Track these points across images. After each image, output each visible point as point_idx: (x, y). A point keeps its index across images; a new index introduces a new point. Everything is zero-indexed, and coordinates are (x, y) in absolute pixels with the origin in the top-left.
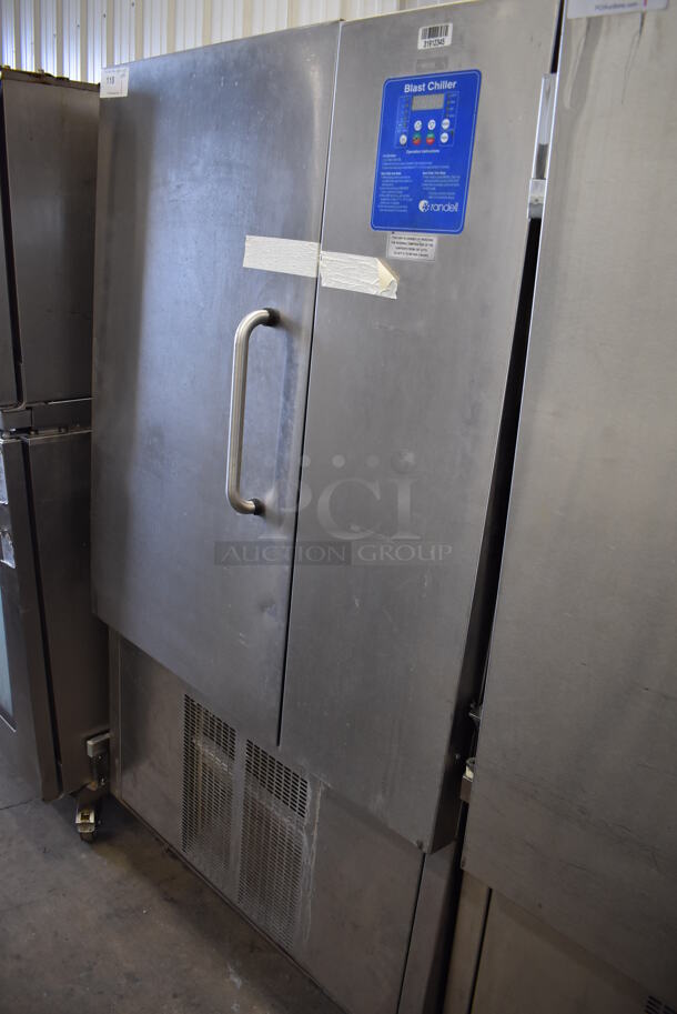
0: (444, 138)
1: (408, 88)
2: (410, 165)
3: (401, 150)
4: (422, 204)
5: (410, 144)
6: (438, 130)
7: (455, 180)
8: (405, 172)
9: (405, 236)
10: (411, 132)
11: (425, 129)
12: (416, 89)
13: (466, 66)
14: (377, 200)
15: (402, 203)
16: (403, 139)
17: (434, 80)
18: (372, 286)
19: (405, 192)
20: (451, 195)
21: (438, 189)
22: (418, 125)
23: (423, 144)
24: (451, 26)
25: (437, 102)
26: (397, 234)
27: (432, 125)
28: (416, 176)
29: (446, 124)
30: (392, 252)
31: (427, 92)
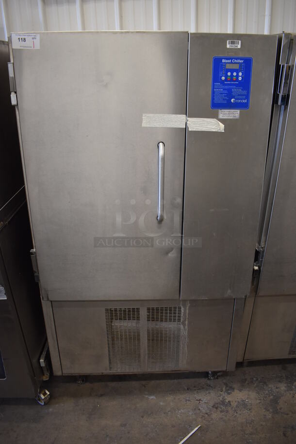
0: (240, 79)
1: (224, 61)
2: (226, 87)
3: (222, 82)
4: (232, 100)
5: (226, 80)
6: (237, 76)
7: (245, 92)
8: (224, 89)
9: (226, 111)
10: (226, 76)
11: (232, 75)
12: (227, 61)
13: (247, 56)
14: (213, 99)
15: (224, 100)
16: (223, 78)
17: (234, 59)
18: (213, 129)
19: (225, 96)
20: (244, 97)
21: (239, 95)
22: (229, 74)
23: (232, 80)
24: (240, 42)
25: (237, 67)
26: (223, 110)
27: (235, 74)
28: (230, 91)
29: (240, 74)
30: (221, 116)
31: (232, 63)
